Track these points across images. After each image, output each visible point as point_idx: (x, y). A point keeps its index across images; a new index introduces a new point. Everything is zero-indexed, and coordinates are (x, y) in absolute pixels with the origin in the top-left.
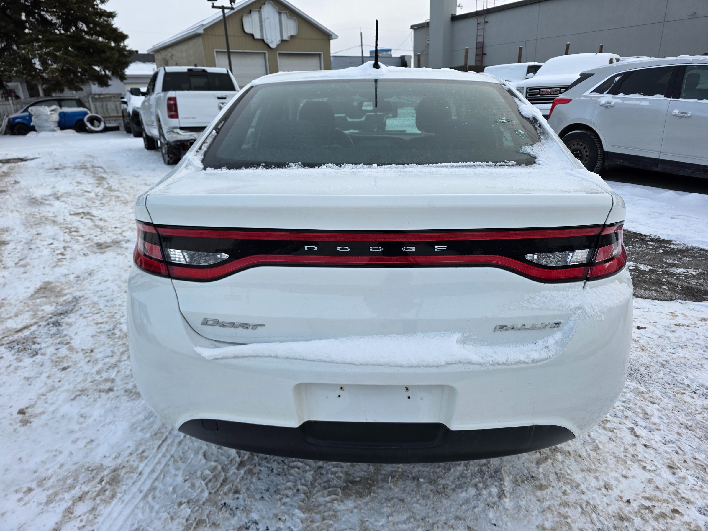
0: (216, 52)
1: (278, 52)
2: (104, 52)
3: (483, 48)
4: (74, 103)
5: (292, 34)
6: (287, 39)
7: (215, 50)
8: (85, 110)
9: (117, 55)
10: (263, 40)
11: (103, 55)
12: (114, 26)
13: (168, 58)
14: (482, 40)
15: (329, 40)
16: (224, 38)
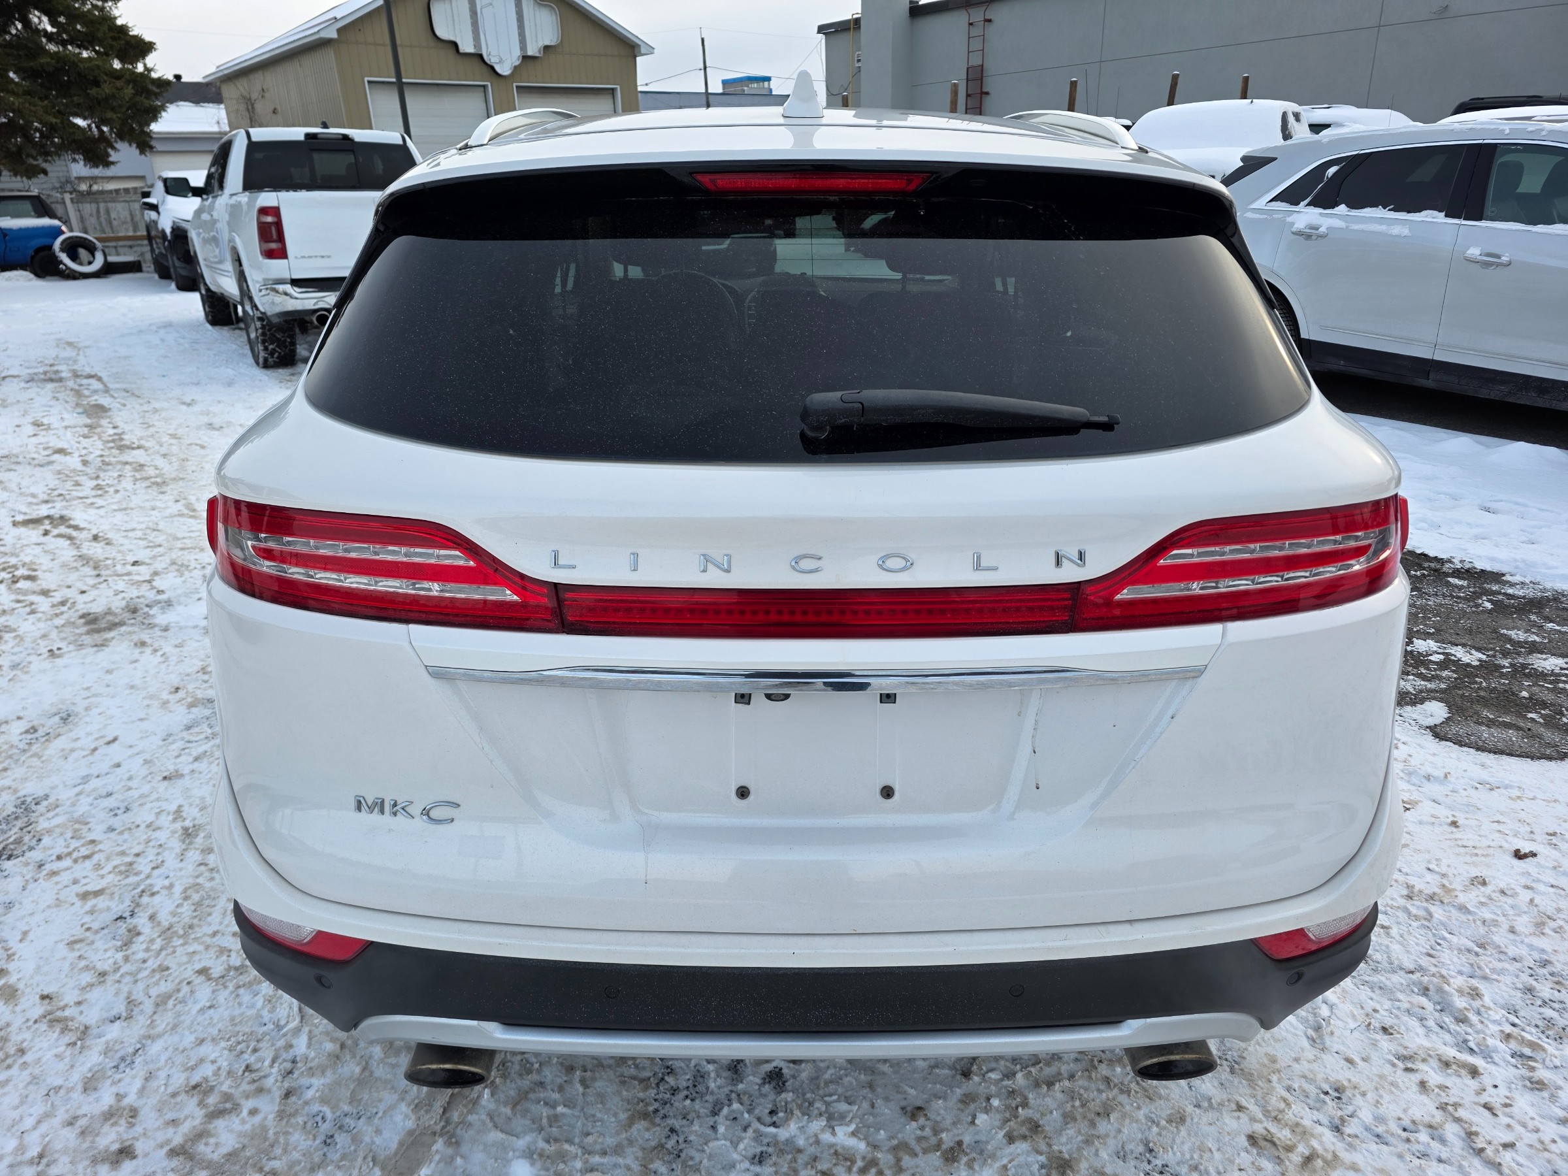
0: (369, 82)
1: (515, 85)
2: (97, 83)
3: (982, 79)
4: (28, 206)
5: (547, 43)
6: (537, 55)
7: (366, 79)
8: (56, 222)
9: (129, 91)
10: (481, 56)
11: (93, 91)
12: (119, 22)
13: (254, 96)
14: (981, 63)
15: (635, 57)
16: (389, 49)
